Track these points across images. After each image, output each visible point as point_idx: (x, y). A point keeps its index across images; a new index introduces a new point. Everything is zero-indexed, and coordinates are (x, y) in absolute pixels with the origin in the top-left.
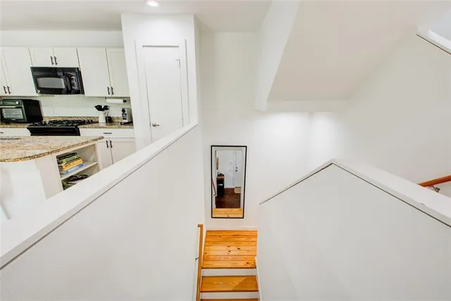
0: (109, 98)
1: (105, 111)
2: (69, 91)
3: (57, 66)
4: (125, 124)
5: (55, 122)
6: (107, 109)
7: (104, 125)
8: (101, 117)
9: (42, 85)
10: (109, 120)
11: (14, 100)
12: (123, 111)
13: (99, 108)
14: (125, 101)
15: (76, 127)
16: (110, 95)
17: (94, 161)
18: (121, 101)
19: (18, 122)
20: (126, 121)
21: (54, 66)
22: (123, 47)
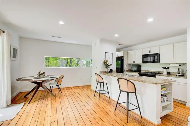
0: (171, 64)
1: (167, 69)
2: (154, 61)
3: (151, 53)
4: (179, 76)
5: (146, 72)
6: (168, 69)
7: (166, 75)
8: (165, 71)
9: (144, 60)
10: (169, 73)
11: (135, 65)
12: (179, 70)
13: (165, 68)
14: (180, 65)
15: (155, 75)
16: (173, 63)
17: (170, 90)
18: (178, 65)
19: (135, 71)
20: (180, 74)
21: (150, 53)
22: (186, 41)
